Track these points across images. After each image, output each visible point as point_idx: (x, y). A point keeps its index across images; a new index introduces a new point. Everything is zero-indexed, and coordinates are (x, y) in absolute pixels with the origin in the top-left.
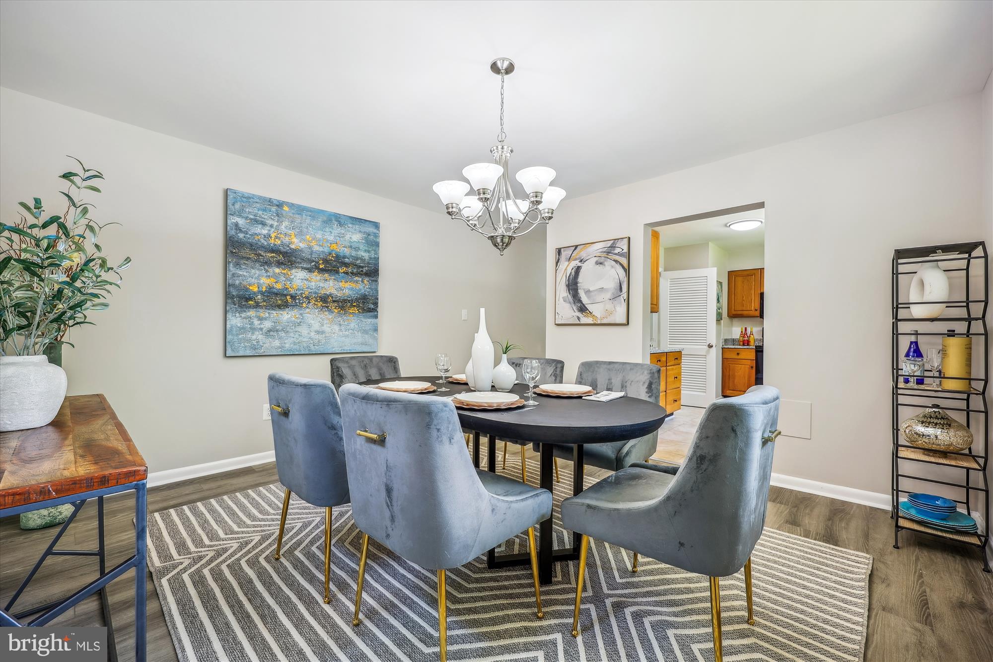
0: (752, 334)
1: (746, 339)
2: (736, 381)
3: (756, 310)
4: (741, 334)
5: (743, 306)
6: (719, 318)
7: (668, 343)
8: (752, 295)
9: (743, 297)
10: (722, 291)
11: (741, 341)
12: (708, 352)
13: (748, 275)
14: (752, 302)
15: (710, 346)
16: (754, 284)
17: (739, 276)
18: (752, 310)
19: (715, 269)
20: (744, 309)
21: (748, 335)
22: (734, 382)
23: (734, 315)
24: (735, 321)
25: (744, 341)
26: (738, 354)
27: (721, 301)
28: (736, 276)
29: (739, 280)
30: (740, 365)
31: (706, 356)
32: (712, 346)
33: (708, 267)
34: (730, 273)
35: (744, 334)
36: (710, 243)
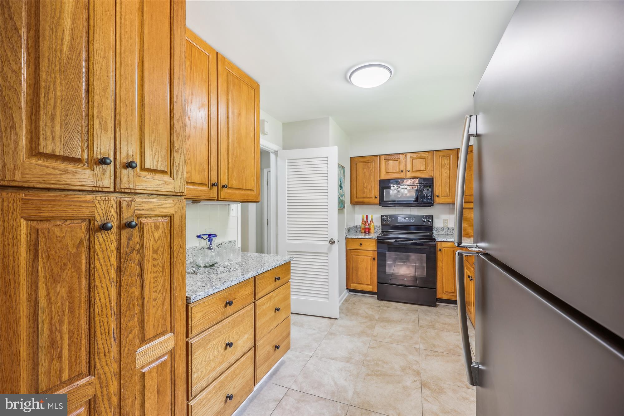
0: (373, 222)
1: (367, 226)
2: (359, 273)
3: (376, 198)
4: (362, 222)
5: (364, 193)
6: (342, 206)
7: (287, 238)
8: (372, 181)
9: (364, 184)
10: (344, 176)
11: (362, 229)
12: (330, 249)
13: (368, 162)
14: (372, 189)
15: (332, 242)
16: (373, 171)
17: (360, 162)
18: (372, 198)
19: (336, 148)
20: (365, 196)
21: (369, 223)
22: (357, 274)
23: (355, 203)
24: (357, 207)
25: (365, 229)
26: (361, 245)
27: (344, 188)
28: (357, 163)
29: (360, 166)
30: (363, 257)
31: (327, 254)
32: (334, 242)
33: (329, 146)
34: (352, 159)
35: (365, 220)
36: (330, 118)
